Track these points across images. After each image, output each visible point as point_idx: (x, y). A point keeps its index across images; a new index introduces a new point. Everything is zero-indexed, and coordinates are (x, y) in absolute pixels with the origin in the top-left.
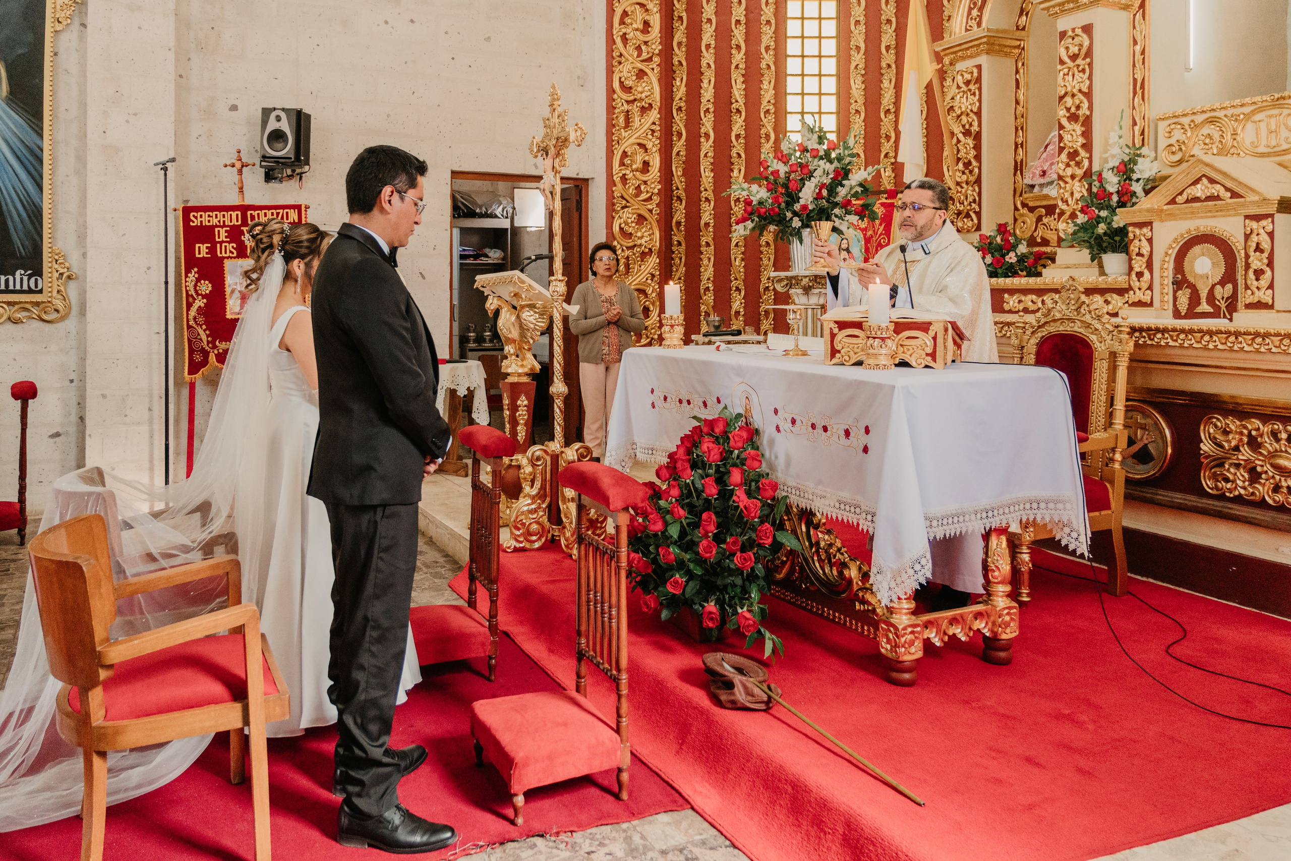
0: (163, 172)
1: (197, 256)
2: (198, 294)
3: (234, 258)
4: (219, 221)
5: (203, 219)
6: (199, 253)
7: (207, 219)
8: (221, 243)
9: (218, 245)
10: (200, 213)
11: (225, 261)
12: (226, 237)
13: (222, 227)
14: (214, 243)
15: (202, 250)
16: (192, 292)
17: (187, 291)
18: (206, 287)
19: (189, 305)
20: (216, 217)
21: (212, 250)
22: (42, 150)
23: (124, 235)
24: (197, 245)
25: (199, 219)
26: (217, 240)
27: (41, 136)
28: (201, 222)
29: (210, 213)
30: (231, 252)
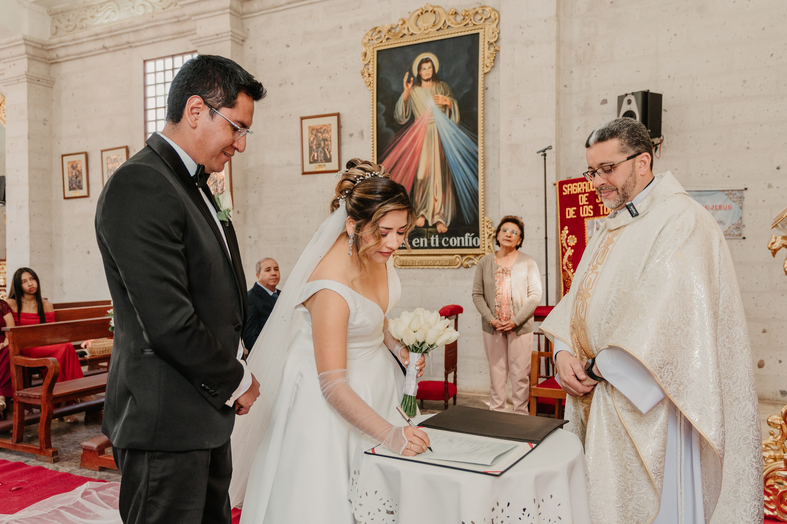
0: (543, 157)
1: (567, 217)
2: (568, 246)
3: (592, 217)
4: (582, 190)
5: (571, 189)
6: (569, 215)
7: (574, 188)
8: (583, 206)
9: (581, 208)
10: (569, 185)
11: (585, 219)
12: (586, 201)
13: (583, 194)
14: (578, 206)
15: (570, 213)
16: (565, 245)
17: (562, 244)
18: (573, 240)
19: (563, 254)
20: (580, 187)
21: (577, 212)
22: (477, 153)
23: (522, 206)
24: (567, 209)
25: (569, 189)
26: (581, 204)
27: (477, 144)
28: (570, 191)
29: (576, 184)
30: (589, 213)
